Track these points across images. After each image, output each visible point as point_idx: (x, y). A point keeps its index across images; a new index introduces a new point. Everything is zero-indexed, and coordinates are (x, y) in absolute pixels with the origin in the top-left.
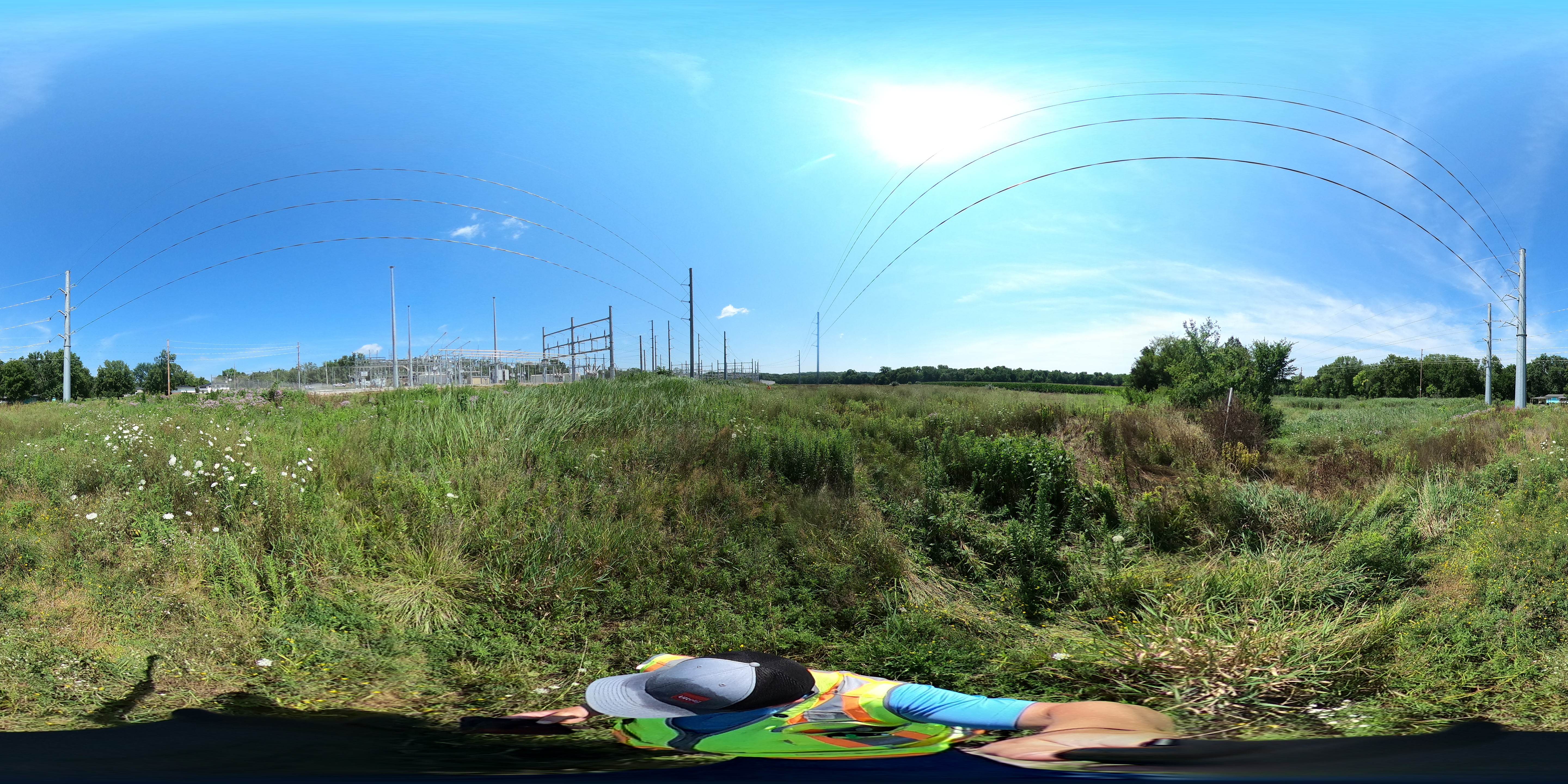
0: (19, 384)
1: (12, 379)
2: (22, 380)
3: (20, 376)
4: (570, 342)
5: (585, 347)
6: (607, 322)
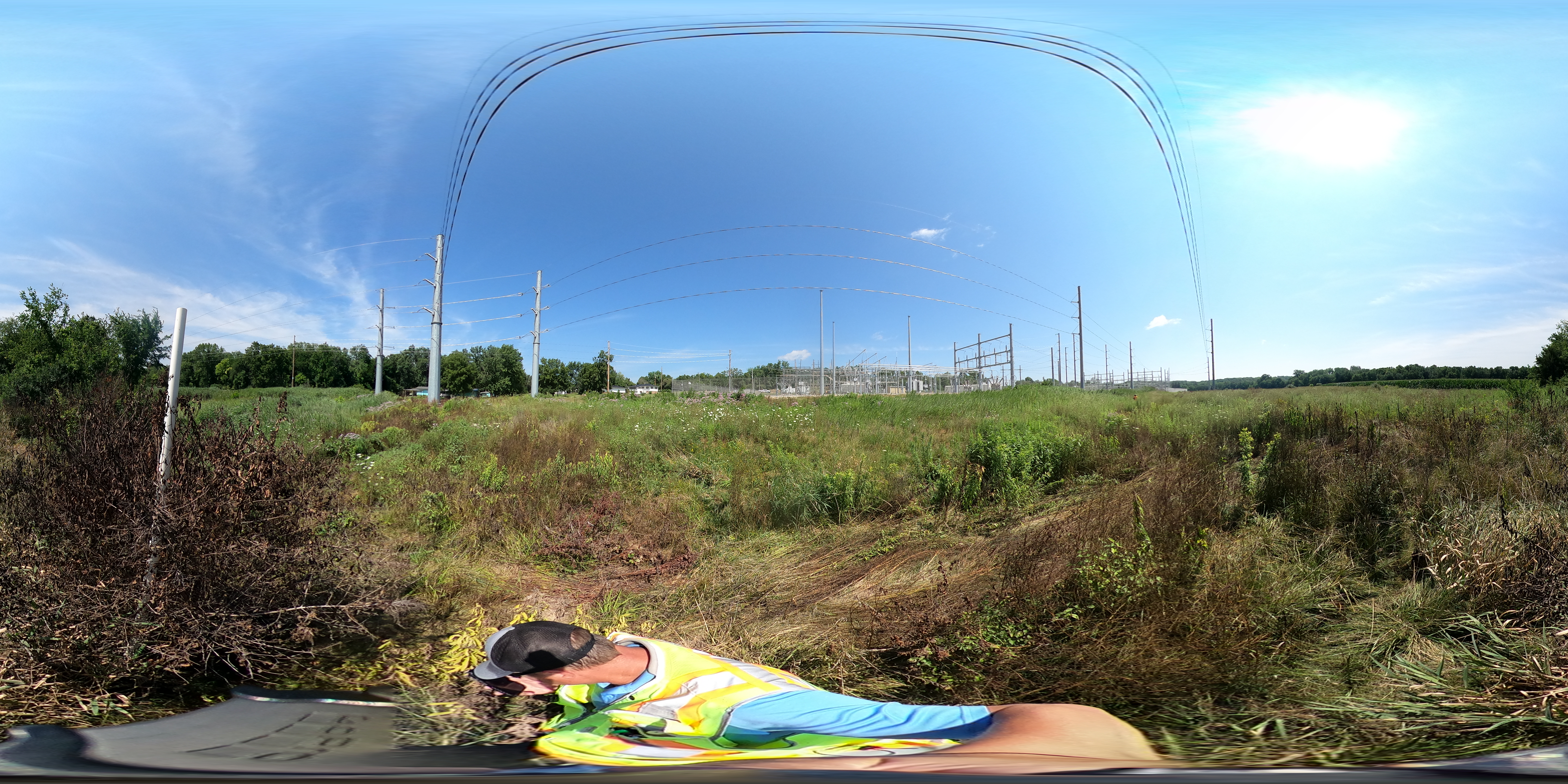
0: (463, 378)
1: (455, 372)
2: (466, 374)
3: (464, 370)
4: (977, 356)
5: (990, 360)
6: (1008, 338)
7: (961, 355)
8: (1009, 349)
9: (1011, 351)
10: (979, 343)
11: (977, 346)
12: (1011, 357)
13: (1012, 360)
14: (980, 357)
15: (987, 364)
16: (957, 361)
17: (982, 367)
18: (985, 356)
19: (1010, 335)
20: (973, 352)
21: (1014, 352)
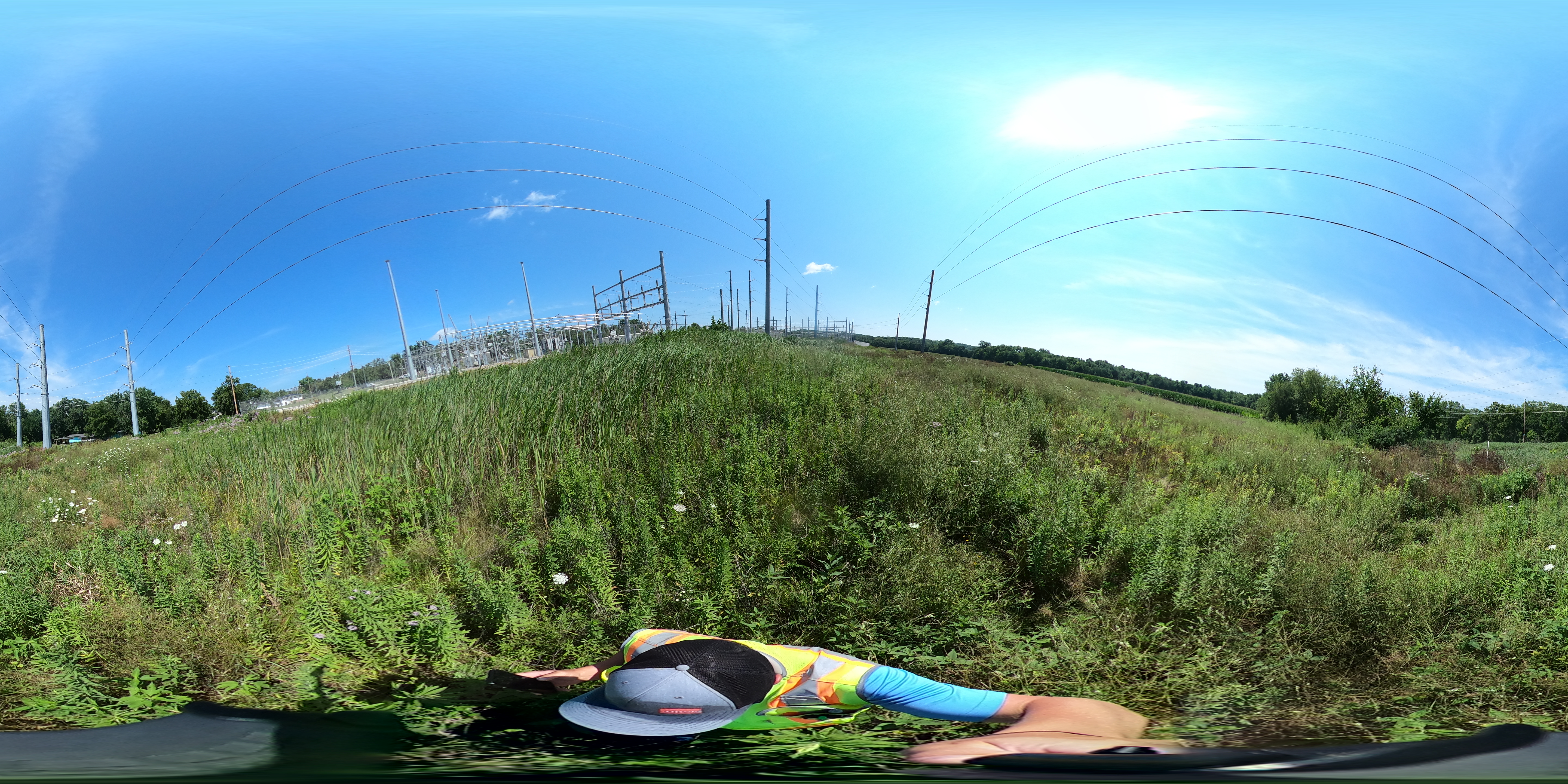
1: (97, 419)
2: (106, 419)
3: (104, 416)
4: (621, 298)
5: (637, 302)
6: (659, 270)
7: (602, 301)
8: (660, 284)
9: (663, 286)
10: (622, 282)
11: (619, 286)
12: (665, 294)
13: (665, 298)
14: (624, 300)
15: (634, 307)
16: (598, 308)
17: (627, 312)
18: (630, 298)
19: (661, 266)
20: (614, 295)
21: (667, 287)
